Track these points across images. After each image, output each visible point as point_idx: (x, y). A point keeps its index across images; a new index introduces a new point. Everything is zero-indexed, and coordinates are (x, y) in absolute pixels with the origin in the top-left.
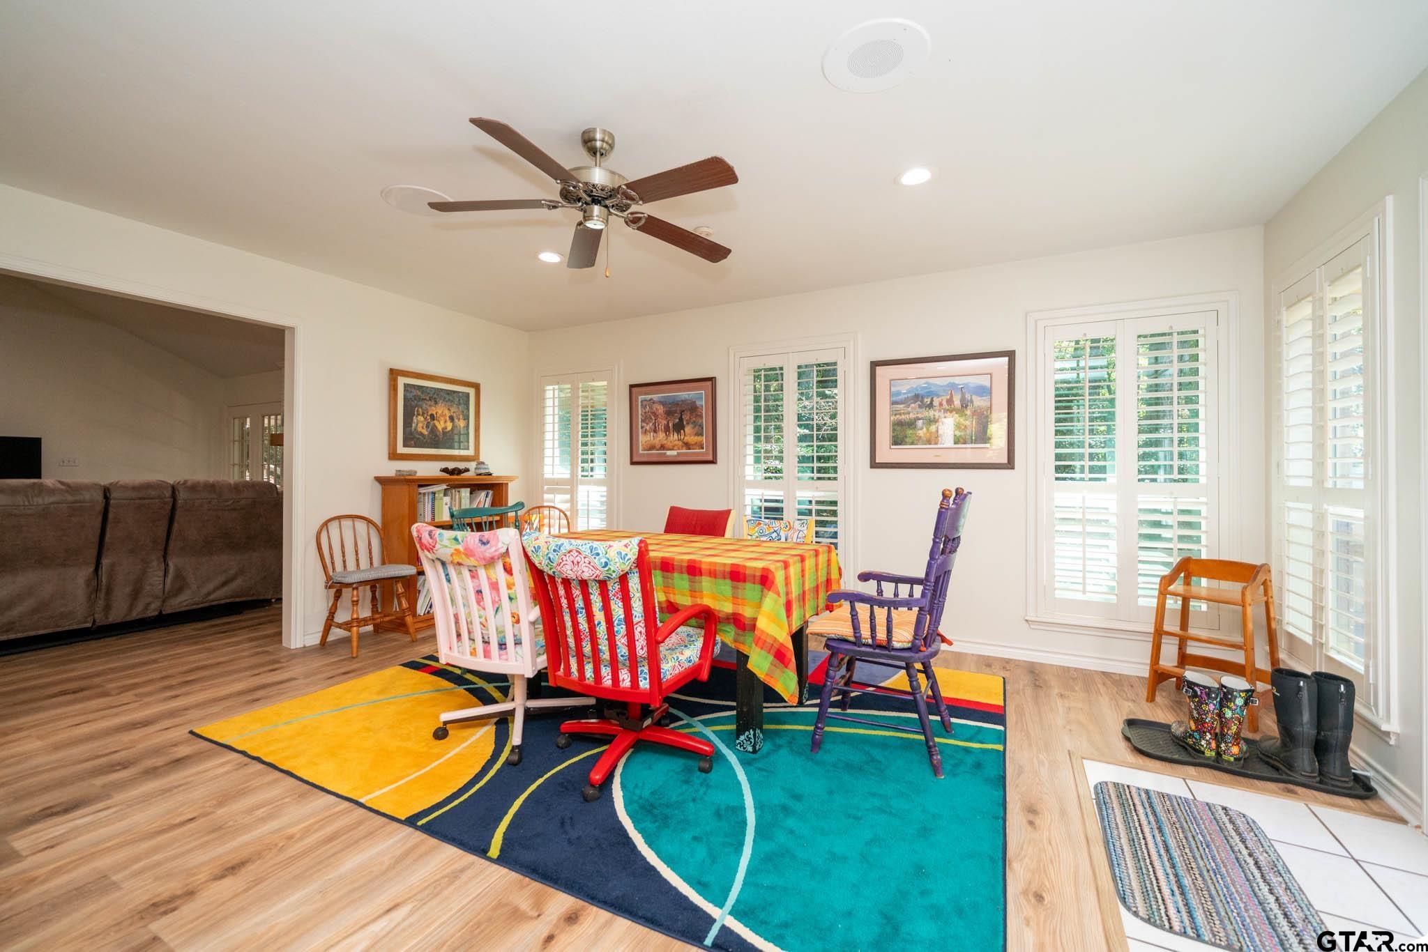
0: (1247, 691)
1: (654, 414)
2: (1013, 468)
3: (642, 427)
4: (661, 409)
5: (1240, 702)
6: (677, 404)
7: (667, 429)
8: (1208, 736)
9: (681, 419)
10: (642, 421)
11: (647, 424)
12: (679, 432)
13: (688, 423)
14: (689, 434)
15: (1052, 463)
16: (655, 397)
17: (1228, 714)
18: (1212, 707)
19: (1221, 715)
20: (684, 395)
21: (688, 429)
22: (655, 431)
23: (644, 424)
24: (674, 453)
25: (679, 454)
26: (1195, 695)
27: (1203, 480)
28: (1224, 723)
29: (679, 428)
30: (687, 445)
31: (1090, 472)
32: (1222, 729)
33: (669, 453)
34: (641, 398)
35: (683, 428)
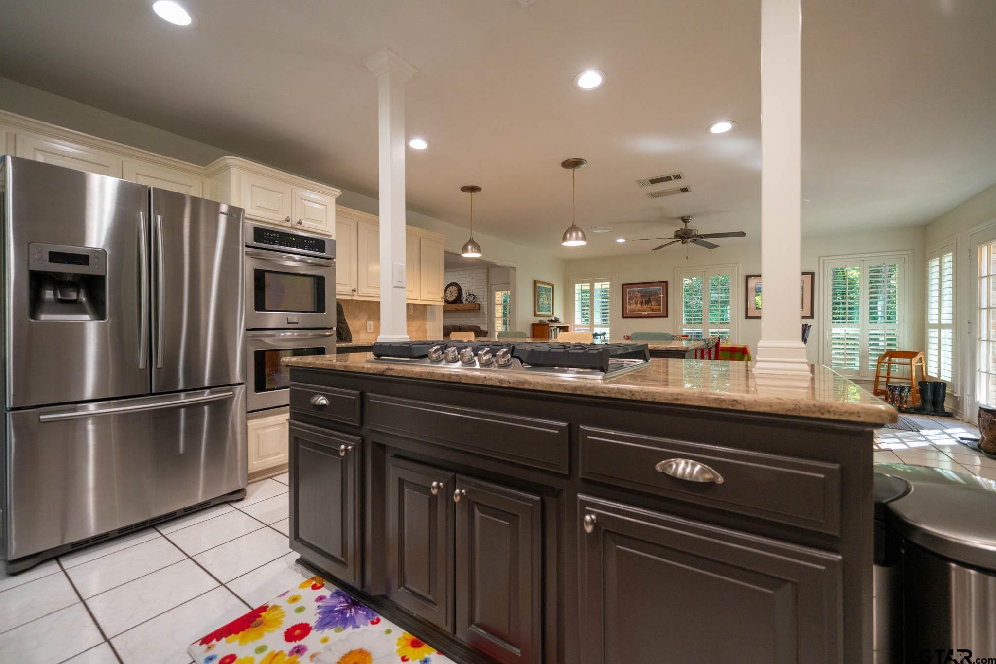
0: (909, 387)
1: (636, 297)
2: (813, 318)
3: (629, 302)
4: (639, 295)
5: (907, 390)
6: (648, 293)
7: (642, 303)
8: (896, 402)
9: (649, 299)
10: (629, 299)
11: (632, 301)
12: (648, 304)
13: (653, 301)
14: (654, 305)
15: (830, 317)
16: (636, 289)
17: (903, 394)
18: (897, 393)
19: (900, 395)
20: (651, 288)
21: (653, 303)
22: (636, 304)
23: (630, 301)
24: (646, 313)
25: (648, 314)
26: (891, 389)
27: (897, 322)
28: (901, 397)
29: (648, 302)
30: (653, 310)
31: (848, 320)
32: (901, 399)
33: (643, 313)
34: (628, 290)
35: (650, 302)
